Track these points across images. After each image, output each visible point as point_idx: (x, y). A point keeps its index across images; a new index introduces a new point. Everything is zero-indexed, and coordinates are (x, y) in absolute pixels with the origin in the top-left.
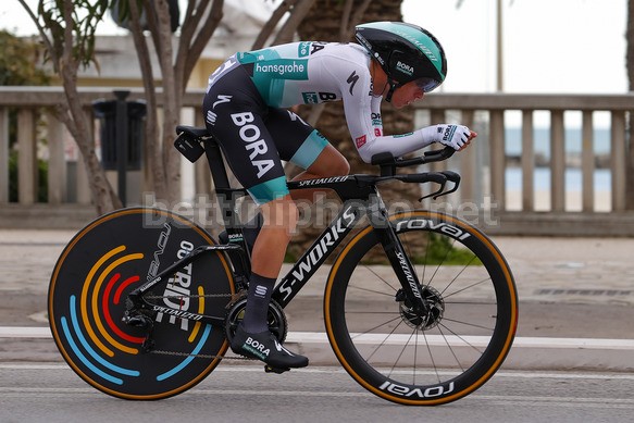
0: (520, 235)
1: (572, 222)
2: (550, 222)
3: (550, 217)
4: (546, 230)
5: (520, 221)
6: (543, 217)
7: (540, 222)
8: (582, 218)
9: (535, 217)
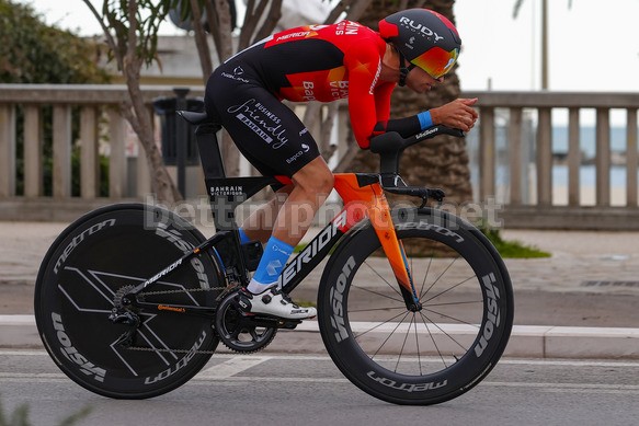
0: (566, 229)
1: (616, 216)
2: (596, 216)
3: (595, 211)
4: (591, 224)
5: (566, 216)
6: (588, 211)
7: (585, 216)
8: (625, 212)
9: (581, 212)
